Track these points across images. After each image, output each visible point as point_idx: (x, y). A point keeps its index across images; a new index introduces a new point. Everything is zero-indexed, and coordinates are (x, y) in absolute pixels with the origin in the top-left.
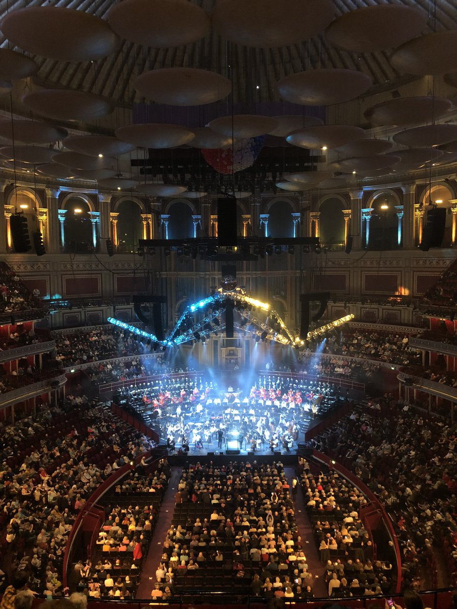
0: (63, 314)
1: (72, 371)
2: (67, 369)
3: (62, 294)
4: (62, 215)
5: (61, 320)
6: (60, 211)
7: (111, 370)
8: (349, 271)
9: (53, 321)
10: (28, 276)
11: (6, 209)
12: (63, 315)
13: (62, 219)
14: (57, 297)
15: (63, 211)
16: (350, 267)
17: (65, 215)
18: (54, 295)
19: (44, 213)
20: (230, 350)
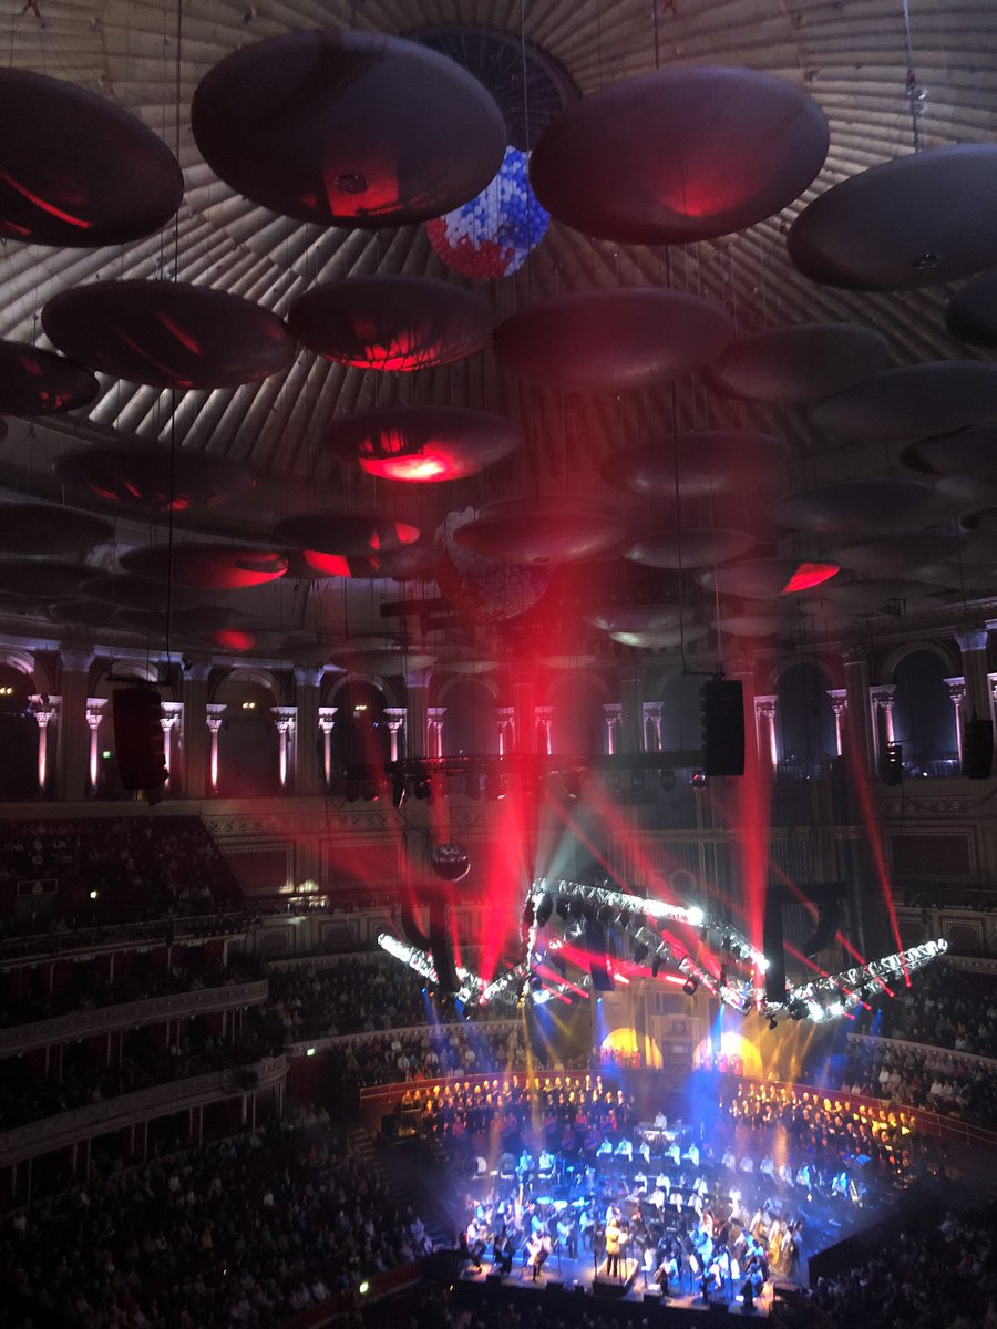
0: (321, 924)
1: (311, 1052)
2: (298, 1046)
3: (318, 881)
4: (327, 718)
5: (316, 936)
6: (323, 711)
7: (398, 1055)
8: (975, 827)
9: (298, 941)
10: (246, 843)
11: (211, 713)
12: (320, 926)
13: (327, 726)
14: (308, 886)
15: (330, 711)
16: (974, 818)
17: (334, 718)
18: (303, 882)
19: (289, 716)
20: (675, 1023)
